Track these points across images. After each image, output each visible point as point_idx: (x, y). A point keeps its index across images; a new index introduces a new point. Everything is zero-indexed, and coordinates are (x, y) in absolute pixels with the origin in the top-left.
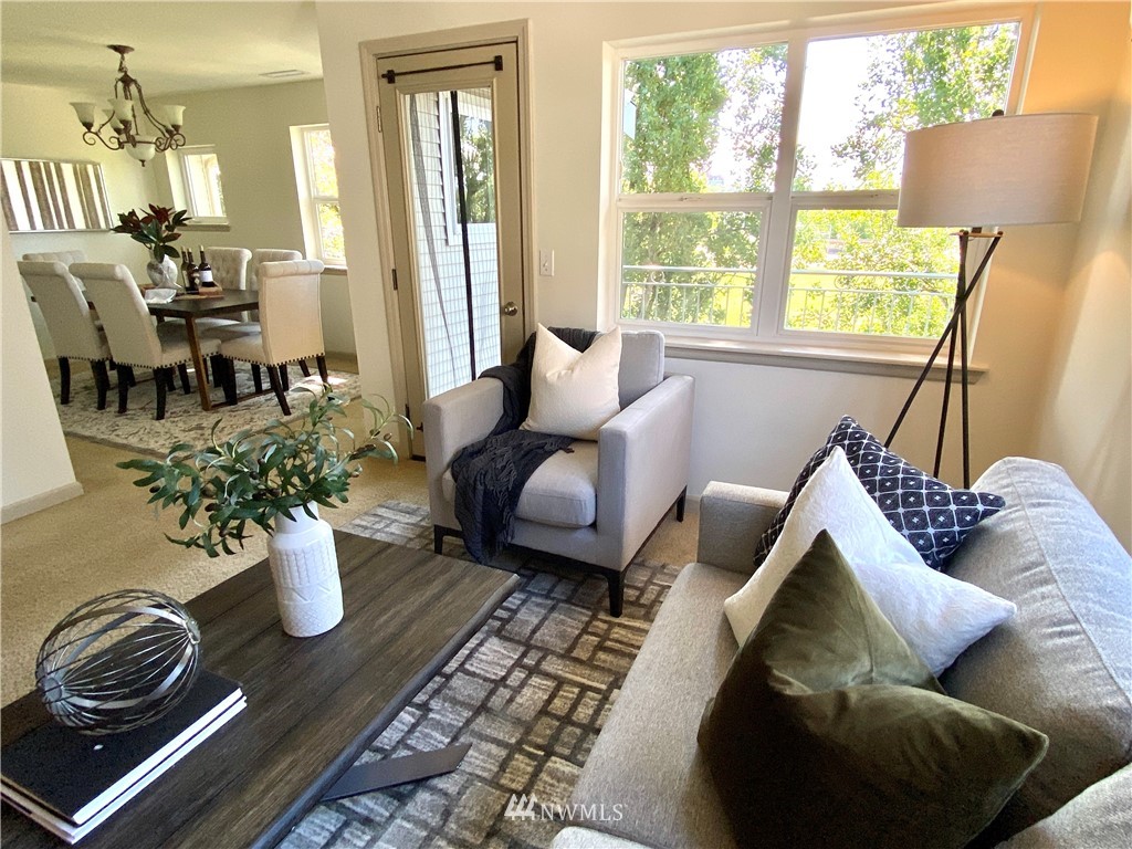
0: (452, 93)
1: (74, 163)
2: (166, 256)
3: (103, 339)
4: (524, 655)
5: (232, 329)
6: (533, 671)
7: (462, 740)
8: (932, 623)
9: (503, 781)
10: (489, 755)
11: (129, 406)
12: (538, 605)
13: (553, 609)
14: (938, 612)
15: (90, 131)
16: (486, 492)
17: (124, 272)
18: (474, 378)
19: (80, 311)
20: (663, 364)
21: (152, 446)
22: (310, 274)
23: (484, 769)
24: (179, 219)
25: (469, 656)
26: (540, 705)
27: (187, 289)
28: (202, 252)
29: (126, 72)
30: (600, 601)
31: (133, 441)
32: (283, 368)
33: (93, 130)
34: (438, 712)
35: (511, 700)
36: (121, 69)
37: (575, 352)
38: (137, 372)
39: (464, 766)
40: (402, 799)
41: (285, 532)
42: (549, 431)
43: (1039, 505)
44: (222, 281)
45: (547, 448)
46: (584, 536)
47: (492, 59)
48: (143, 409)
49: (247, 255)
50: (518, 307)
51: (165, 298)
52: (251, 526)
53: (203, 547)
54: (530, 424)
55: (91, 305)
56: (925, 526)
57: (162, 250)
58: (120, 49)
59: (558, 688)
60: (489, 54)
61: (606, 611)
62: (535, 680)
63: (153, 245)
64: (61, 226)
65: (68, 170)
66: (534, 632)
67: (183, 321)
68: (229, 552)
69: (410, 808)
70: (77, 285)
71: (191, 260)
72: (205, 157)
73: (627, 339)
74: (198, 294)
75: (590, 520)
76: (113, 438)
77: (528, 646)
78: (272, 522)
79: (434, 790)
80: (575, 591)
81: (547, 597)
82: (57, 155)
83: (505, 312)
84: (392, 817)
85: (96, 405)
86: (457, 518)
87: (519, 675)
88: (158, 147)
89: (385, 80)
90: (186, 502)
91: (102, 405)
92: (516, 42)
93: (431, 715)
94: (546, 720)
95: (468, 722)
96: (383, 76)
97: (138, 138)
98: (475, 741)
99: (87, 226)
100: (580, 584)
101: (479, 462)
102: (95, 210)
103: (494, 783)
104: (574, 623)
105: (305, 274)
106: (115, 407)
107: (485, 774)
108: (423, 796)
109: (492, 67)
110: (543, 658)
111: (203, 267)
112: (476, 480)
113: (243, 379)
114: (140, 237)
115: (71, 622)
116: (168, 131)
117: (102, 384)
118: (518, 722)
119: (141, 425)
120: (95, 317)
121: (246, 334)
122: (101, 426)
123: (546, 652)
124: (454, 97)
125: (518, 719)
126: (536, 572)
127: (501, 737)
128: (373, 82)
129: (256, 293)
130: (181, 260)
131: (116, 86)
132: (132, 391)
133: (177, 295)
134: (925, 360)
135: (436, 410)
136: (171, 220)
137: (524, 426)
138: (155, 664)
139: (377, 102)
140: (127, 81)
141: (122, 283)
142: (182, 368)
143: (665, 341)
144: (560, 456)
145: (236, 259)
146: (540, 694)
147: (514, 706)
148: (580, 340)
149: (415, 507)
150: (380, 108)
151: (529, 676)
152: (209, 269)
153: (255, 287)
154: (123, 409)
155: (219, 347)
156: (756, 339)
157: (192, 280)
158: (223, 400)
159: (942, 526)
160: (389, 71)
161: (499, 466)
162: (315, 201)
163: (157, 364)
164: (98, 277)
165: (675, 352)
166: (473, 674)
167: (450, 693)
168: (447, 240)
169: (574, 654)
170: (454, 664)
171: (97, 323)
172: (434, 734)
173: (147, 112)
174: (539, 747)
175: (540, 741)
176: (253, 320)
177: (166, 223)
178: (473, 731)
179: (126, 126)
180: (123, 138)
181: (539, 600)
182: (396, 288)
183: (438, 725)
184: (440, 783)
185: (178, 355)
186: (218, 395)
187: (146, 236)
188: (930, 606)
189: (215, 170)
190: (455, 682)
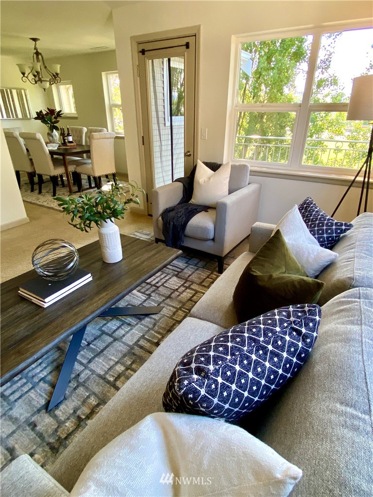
0: (168, 59)
1: (17, 89)
2: (54, 130)
3: (32, 164)
4: (185, 283)
5: (79, 161)
6: (188, 288)
7: (161, 305)
8: (311, 260)
9: (174, 318)
10: (170, 310)
11: (43, 191)
12: (192, 268)
13: (197, 269)
14: (313, 257)
15: (24, 76)
16: (174, 224)
17: (39, 136)
18: (173, 182)
19: (23, 152)
20: (248, 178)
21: (52, 206)
22: (110, 138)
23: (168, 314)
24: (59, 114)
25: (165, 282)
26: (189, 298)
27: (62, 144)
28: (68, 128)
29: (37, 50)
30: (215, 268)
31: (45, 204)
32: (100, 178)
33: (26, 75)
34: (154, 297)
35: (179, 295)
36: (35, 48)
37: (212, 172)
38: (44, 178)
39: (161, 312)
40: (141, 319)
41: (103, 227)
42: (200, 204)
43: (366, 227)
44: (75, 141)
45: (198, 210)
46: (210, 243)
47: (185, 44)
48: (48, 192)
49: (85, 130)
50: (191, 153)
51: (55, 148)
52: (93, 224)
53: (79, 229)
54: (193, 201)
55: (27, 150)
56: (323, 234)
57: (53, 127)
58: (35, 40)
59: (195, 293)
60: (184, 41)
61: (216, 272)
62: (188, 290)
63: (49, 125)
64: (13, 117)
65: (14, 92)
66: (189, 276)
67: (61, 157)
68: (87, 231)
69: (143, 322)
70: (22, 141)
71: (64, 132)
72: (68, 86)
73: (233, 167)
74: (67, 146)
75: (212, 237)
76: (38, 202)
77: (186, 280)
78: (99, 223)
79: (151, 318)
80: (206, 264)
81: (195, 266)
82: (10, 86)
83: (187, 155)
84: (137, 324)
85: (30, 190)
86: (164, 235)
87: (183, 289)
88: (50, 83)
89: (141, 54)
90: (73, 213)
91: (32, 190)
92: (195, 36)
93: (151, 298)
94: (190, 302)
95: (164, 300)
96: (140, 52)
97: (42, 79)
98: (166, 306)
99: (23, 117)
100: (208, 262)
101: (172, 214)
102: (25, 110)
103: (171, 318)
104: (204, 275)
105: (108, 138)
106: (37, 191)
107: (168, 315)
108: (147, 319)
109: (185, 47)
110: (192, 284)
111: (68, 135)
112: (170, 221)
113: (85, 183)
114: (44, 121)
115: (43, 245)
116: (54, 75)
117: (32, 183)
118: (180, 302)
119: (48, 198)
120: (29, 154)
121: (85, 164)
122: (33, 197)
123: (193, 283)
124: (169, 60)
125: (181, 301)
126: (192, 257)
127: (174, 305)
128: (136, 54)
129: (89, 146)
130: (60, 132)
131: (33, 56)
132: (43, 185)
133: (59, 146)
134: (353, 178)
135: (157, 193)
136: (56, 114)
137: (190, 202)
138: (67, 260)
139: (137, 64)
140: (37, 53)
141: (39, 140)
142: (61, 176)
143: (250, 168)
144: (202, 214)
145: (81, 131)
146: (189, 294)
147: (180, 297)
148: (214, 167)
149: (149, 233)
150: (138, 66)
151: (186, 289)
152: (71, 136)
153: (88, 144)
154: (40, 192)
155: (75, 168)
156: (290, 168)
157: (64, 140)
158: (77, 190)
159: (329, 234)
160: (143, 50)
161: (179, 216)
162: (112, 106)
163: (52, 174)
164: (29, 138)
165: (254, 173)
166: (167, 287)
167: (158, 292)
168: (165, 124)
169: (203, 284)
170: (160, 284)
171: (30, 157)
172: (152, 303)
173: (45, 67)
174: (187, 310)
175: (187, 308)
176: (88, 158)
177: (54, 116)
178: (165, 303)
179: (38, 74)
180: (37, 79)
181: (192, 266)
182: (143, 144)
183: (153, 300)
184: (153, 316)
185: (60, 171)
186: (75, 188)
187: (46, 121)
188: (312, 255)
189: (71, 91)
190: (160, 289)
